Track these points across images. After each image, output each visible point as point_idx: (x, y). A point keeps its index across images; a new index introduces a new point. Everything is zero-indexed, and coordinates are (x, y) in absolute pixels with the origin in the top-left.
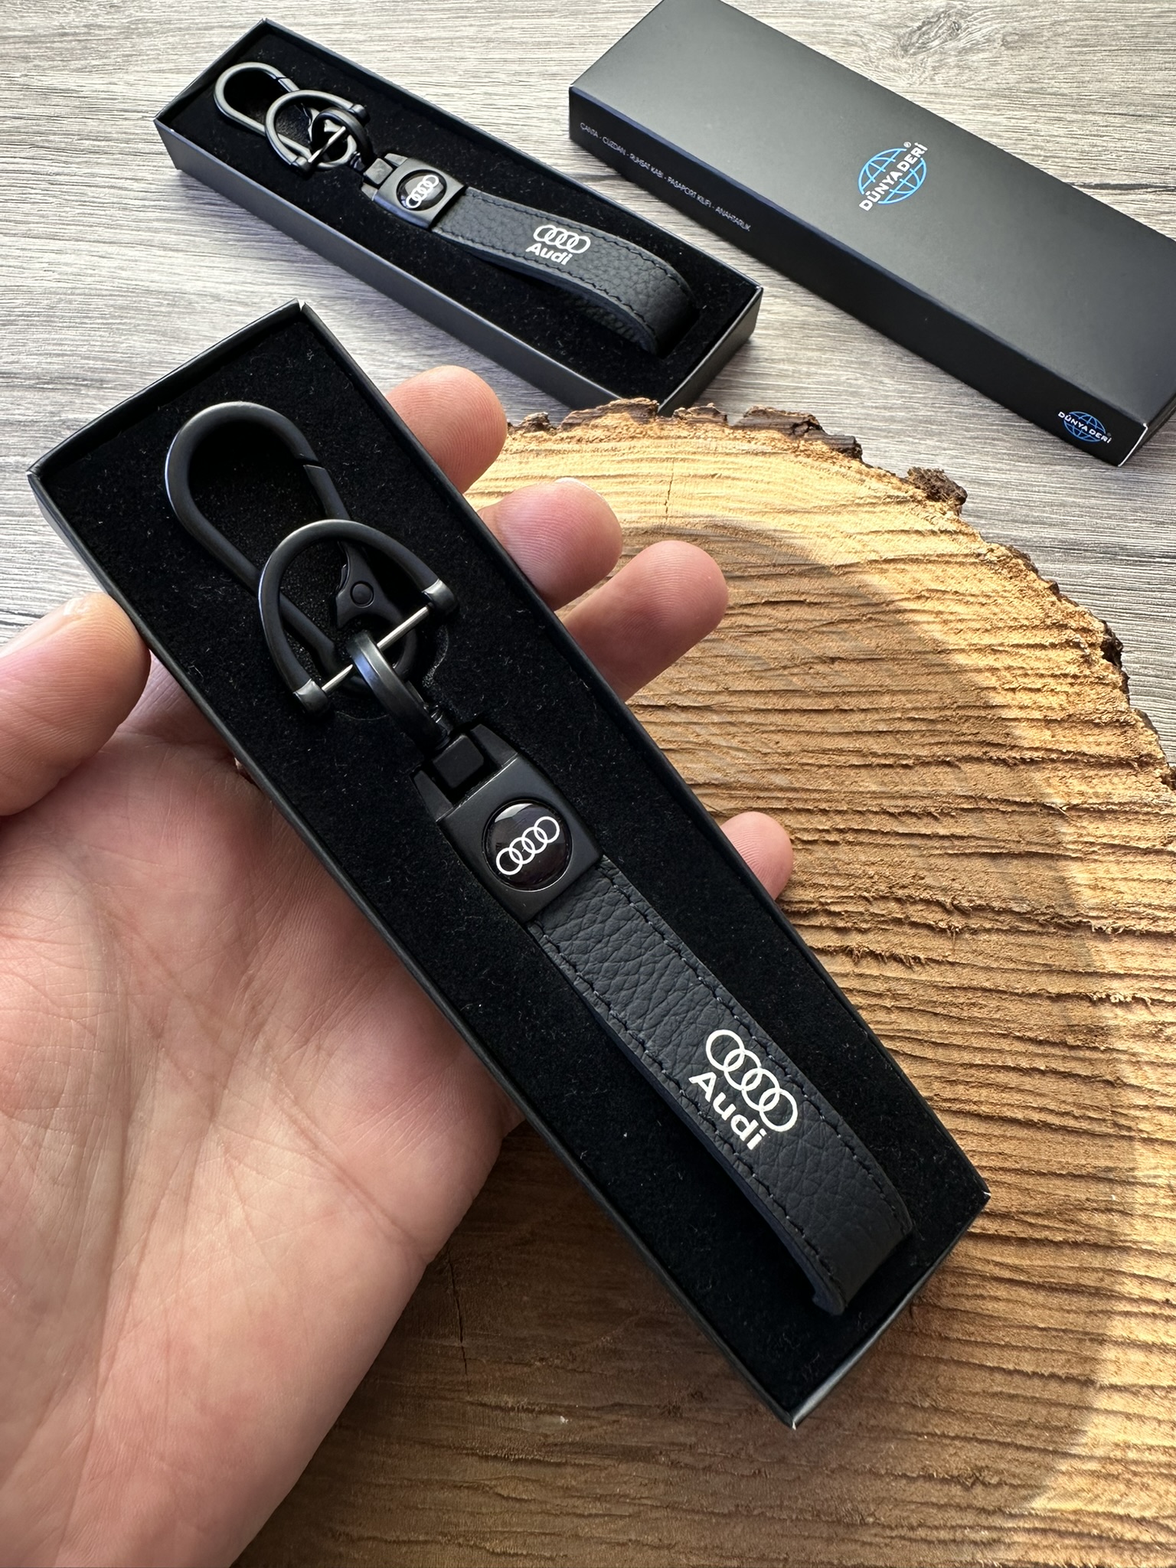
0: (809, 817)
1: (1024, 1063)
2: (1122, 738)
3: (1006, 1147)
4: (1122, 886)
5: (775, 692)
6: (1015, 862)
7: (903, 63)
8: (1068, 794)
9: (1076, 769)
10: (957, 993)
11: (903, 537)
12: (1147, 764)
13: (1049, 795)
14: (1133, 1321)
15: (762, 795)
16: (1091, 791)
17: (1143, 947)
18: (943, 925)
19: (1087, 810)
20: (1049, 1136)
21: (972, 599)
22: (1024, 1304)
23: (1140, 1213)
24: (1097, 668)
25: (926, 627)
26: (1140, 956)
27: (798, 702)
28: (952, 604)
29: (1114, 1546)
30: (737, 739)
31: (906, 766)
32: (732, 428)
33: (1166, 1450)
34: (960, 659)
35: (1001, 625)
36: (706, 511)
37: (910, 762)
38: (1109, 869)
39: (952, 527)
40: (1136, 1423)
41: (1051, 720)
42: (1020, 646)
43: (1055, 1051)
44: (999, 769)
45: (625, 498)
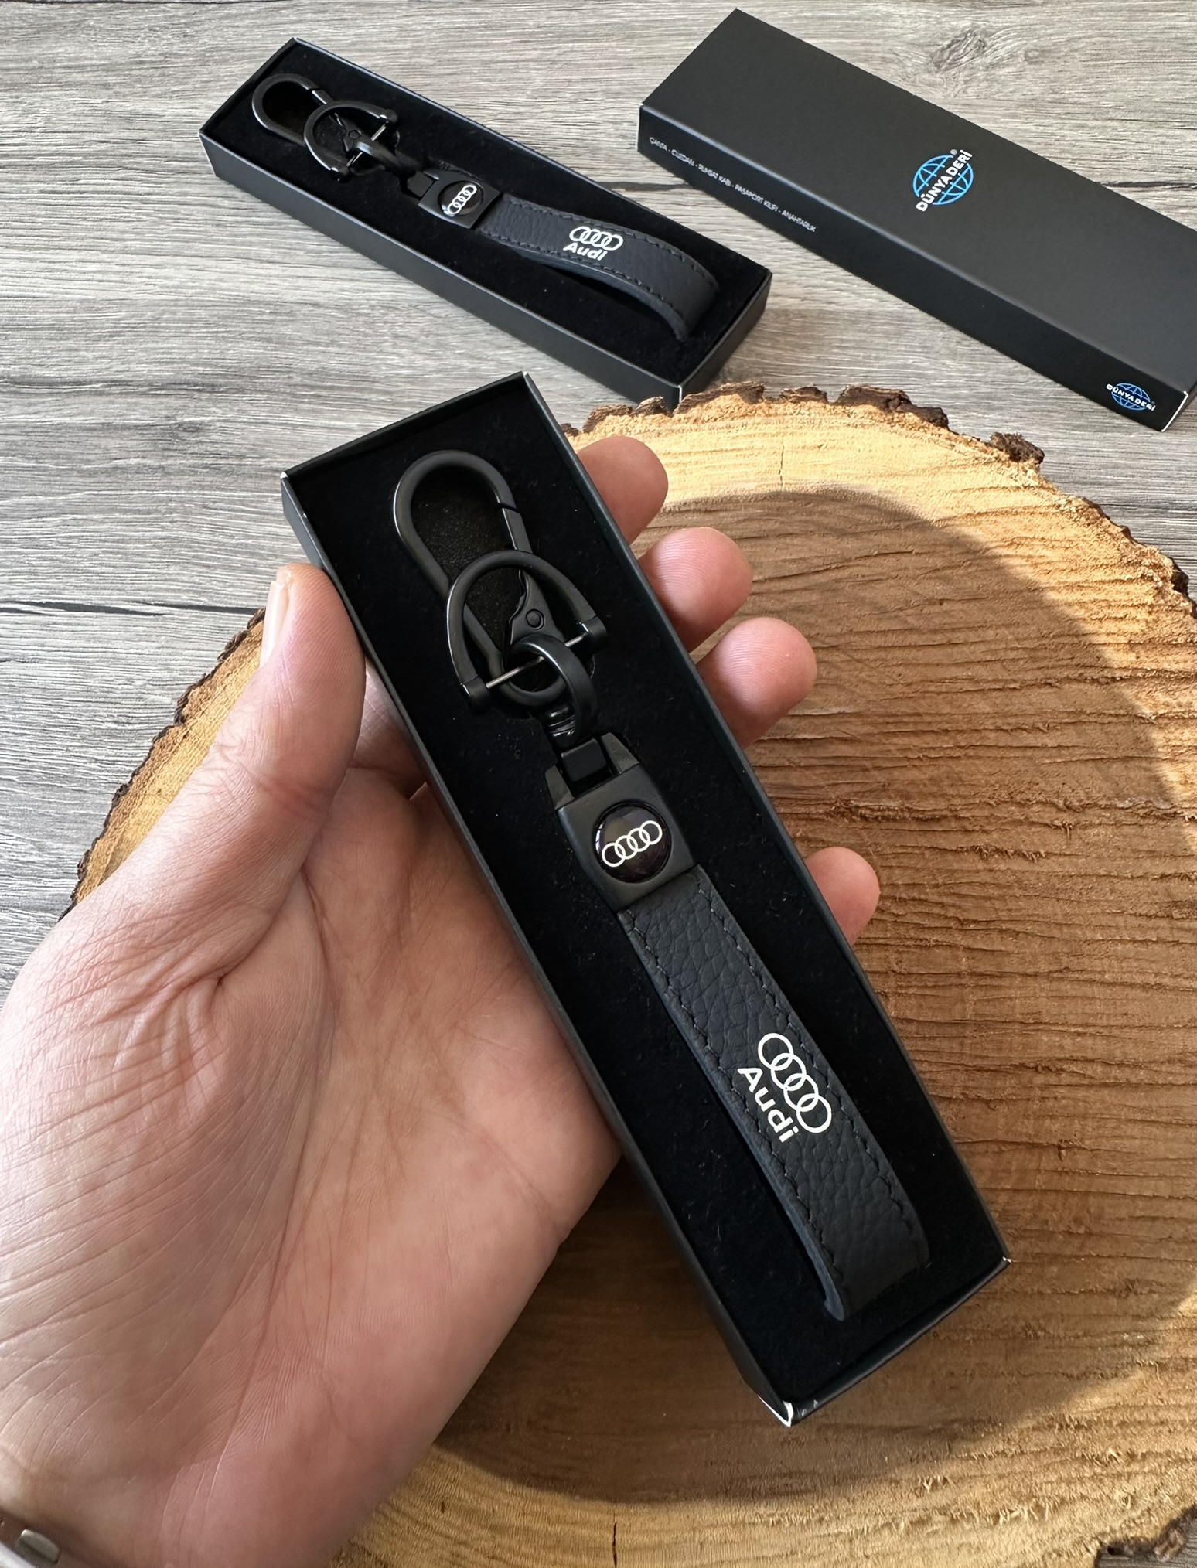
0: (934, 736)
1: (1138, 938)
3: (1130, 1007)
5: (894, 631)
6: (1115, 766)
7: (938, 78)
8: (1156, 706)
9: (1161, 684)
10: (1075, 880)
11: (992, 493)
13: (1139, 707)
15: (891, 720)
16: (1174, 702)
18: (1057, 822)
19: (1173, 717)
20: (1165, 996)
21: (1057, 544)
22: (1156, 1140)
24: (1170, 598)
25: (1018, 569)
27: (914, 639)
28: (1040, 548)
30: (863, 675)
31: (1015, 689)
32: (832, 404)
34: (1052, 596)
35: (1084, 564)
36: (817, 477)
37: (1017, 686)
39: (1034, 483)
41: (1135, 644)
42: (1103, 582)
43: (1163, 923)
44: (1092, 689)
45: (742, 469)
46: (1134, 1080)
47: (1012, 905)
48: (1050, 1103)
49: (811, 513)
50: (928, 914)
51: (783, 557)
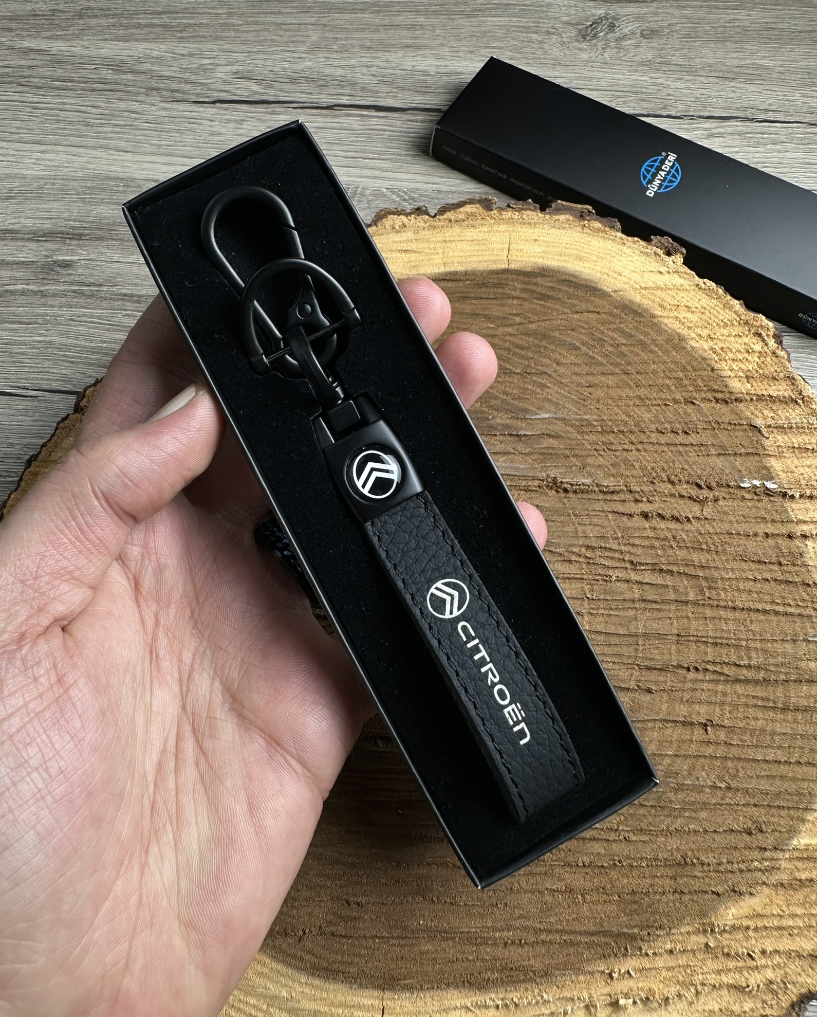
0: (613, 435)
1: (757, 576)
6: (738, 459)
8: (764, 419)
9: (767, 405)
10: (713, 537)
11: (653, 275)
12: (807, 402)
13: (753, 420)
15: (584, 424)
16: (777, 417)
19: (777, 427)
21: (696, 310)
22: (772, 720)
24: (772, 348)
28: (683, 312)
31: (669, 405)
36: (532, 260)
38: (792, 461)
39: (680, 270)
41: (750, 378)
43: (774, 567)
44: (722, 407)
46: (756, 678)
48: (698, 694)
49: (528, 283)
50: (611, 558)
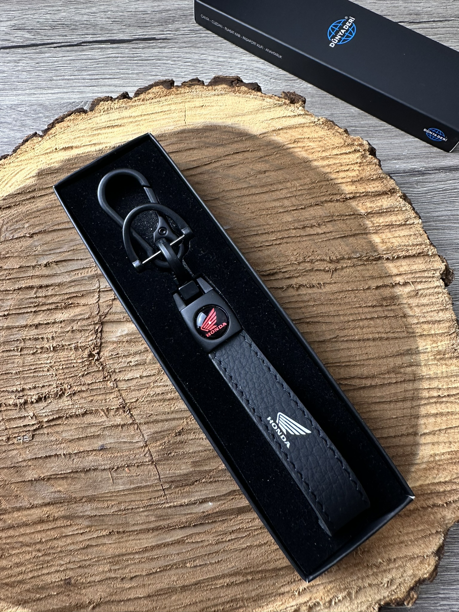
0: (267, 235)
1: (368, 317)
2: (382, 184)
3: (368, 350)
4: (394, 240)
5: (244, 188)
6: (351, 239)
8: (366, 208)
9: (368, 199)
10: (338, 294)
11: (284, 119)
12: (394, 192)
13: (359, 210)
14: (428, 407)
16: (374, 206)
17: (404, 262)
18: (327, 268)
19: (375, 213)
20: (383, 343)
21: (315, 140)
22: (386, 410)
23: (422, 364)
24: (368, 159)
25: (298, 153)
26: (405, 266)
27: (254, 191)
28: (308, 142)
29: (437, 496)
30: (231, 210)
31: (302, 208)
32: (207, 86)
33: (449, 453)
34: (315, 163)
35: (328, 148)
36: (202, 120)
37: (303, 207)
38: (387, 235)
39: (302, 113)
40: (436, 446)
41: (355, 181)
42: (337, 155)
43: (380, 309)
44: (338, 204)
45: (167, 120)
46: (373, 384)
47: (309, 310)
49: (200, 138)
51: (189, 160)
